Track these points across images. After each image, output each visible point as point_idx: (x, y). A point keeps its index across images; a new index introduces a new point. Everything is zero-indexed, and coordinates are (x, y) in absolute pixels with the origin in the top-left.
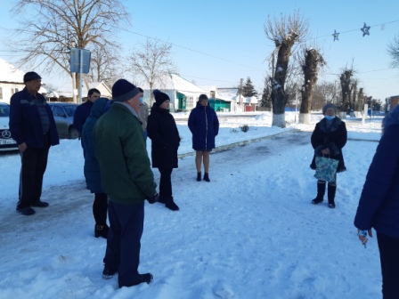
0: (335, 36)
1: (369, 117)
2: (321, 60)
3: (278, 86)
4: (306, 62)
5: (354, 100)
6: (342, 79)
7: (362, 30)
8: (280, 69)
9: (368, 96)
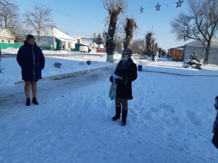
0: (142, 10)
1: (159, 58)
2: (135, 25)
3: (110, 38)
4: (127, 26)
5: (152, 49)
6: (147, 37)
7: (156, 7)
8: (111, 28)
9: (160, 48)
